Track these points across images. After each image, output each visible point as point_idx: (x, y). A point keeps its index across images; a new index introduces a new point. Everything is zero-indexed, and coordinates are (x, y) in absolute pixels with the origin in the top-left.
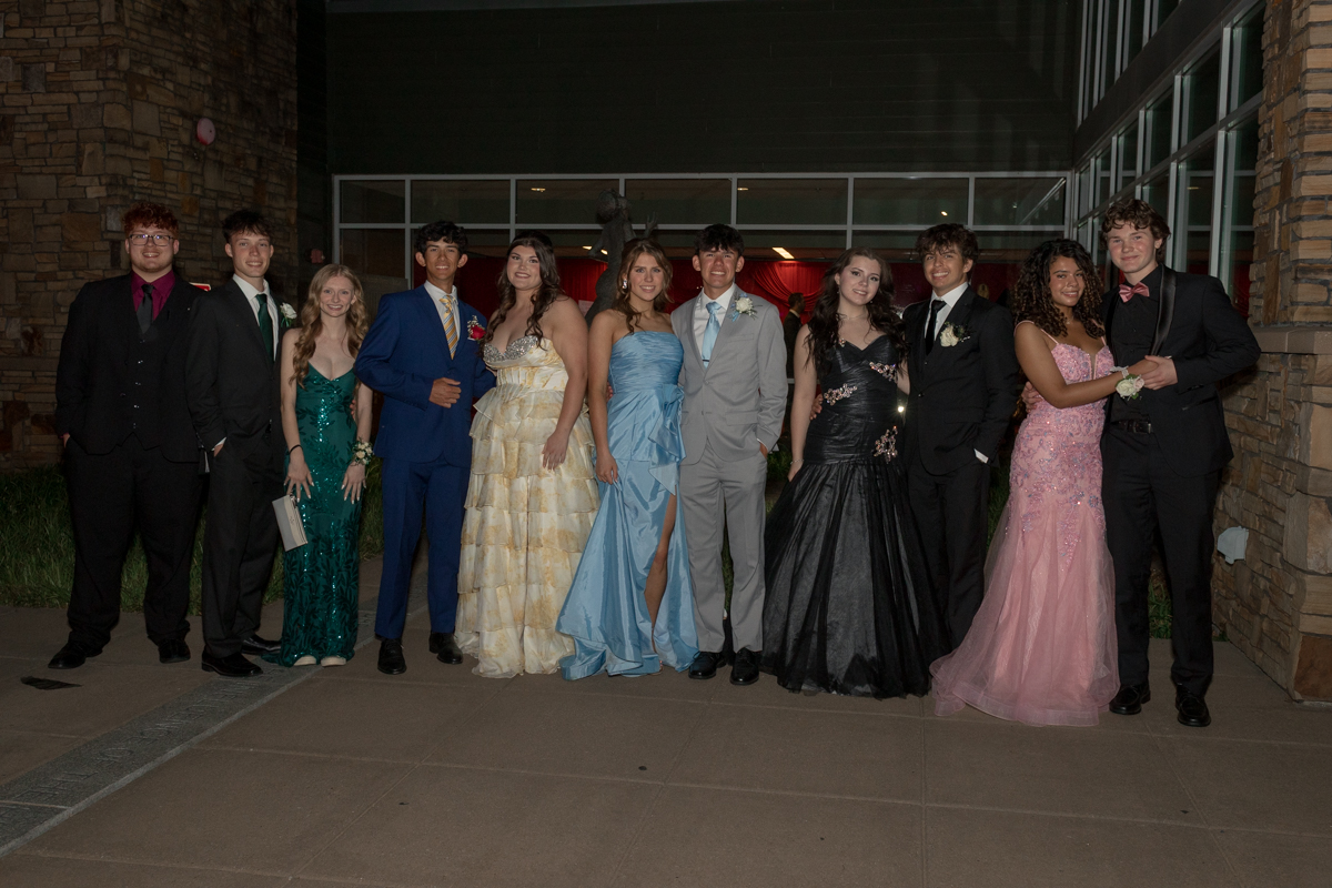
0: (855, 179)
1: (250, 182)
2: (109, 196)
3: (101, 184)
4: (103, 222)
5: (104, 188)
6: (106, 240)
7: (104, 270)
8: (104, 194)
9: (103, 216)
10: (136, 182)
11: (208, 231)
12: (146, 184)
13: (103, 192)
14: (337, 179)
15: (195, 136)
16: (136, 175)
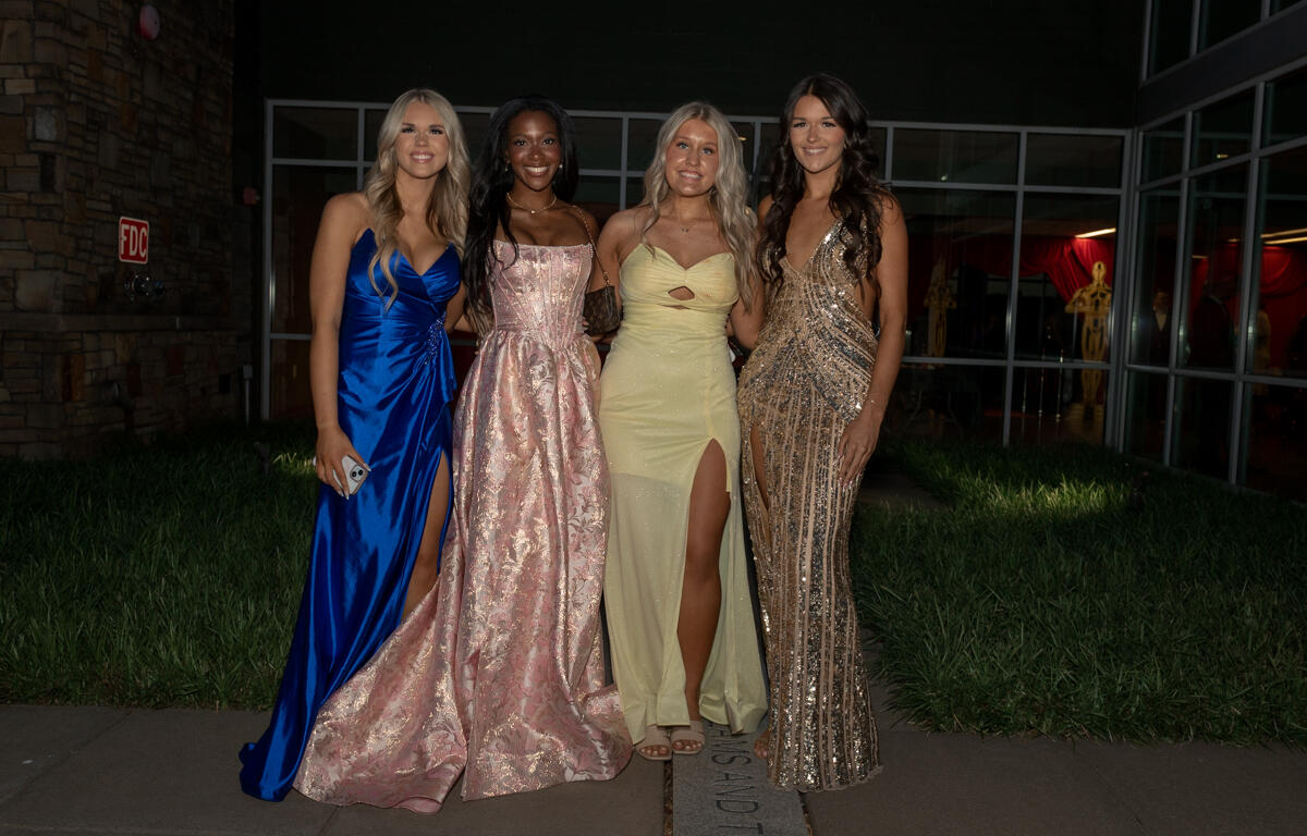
0: (896, 129)
1: (189, 96)
2: (38, 93)
3: (27, 76)
4: (29, 128)
5: (31, 82)
6: (35, 152)
7: (30, 193)
8: (32, 90)
9: (30, 120)
10: (72, 78)
11: (147, 152)
12: (83, 82)
13: (29, 87)
14: (270, 104)
15: (136, 26)
16: (71, 67)
